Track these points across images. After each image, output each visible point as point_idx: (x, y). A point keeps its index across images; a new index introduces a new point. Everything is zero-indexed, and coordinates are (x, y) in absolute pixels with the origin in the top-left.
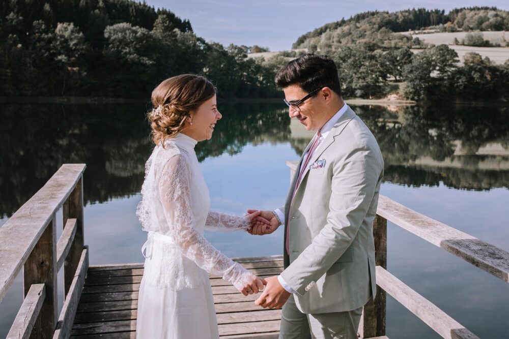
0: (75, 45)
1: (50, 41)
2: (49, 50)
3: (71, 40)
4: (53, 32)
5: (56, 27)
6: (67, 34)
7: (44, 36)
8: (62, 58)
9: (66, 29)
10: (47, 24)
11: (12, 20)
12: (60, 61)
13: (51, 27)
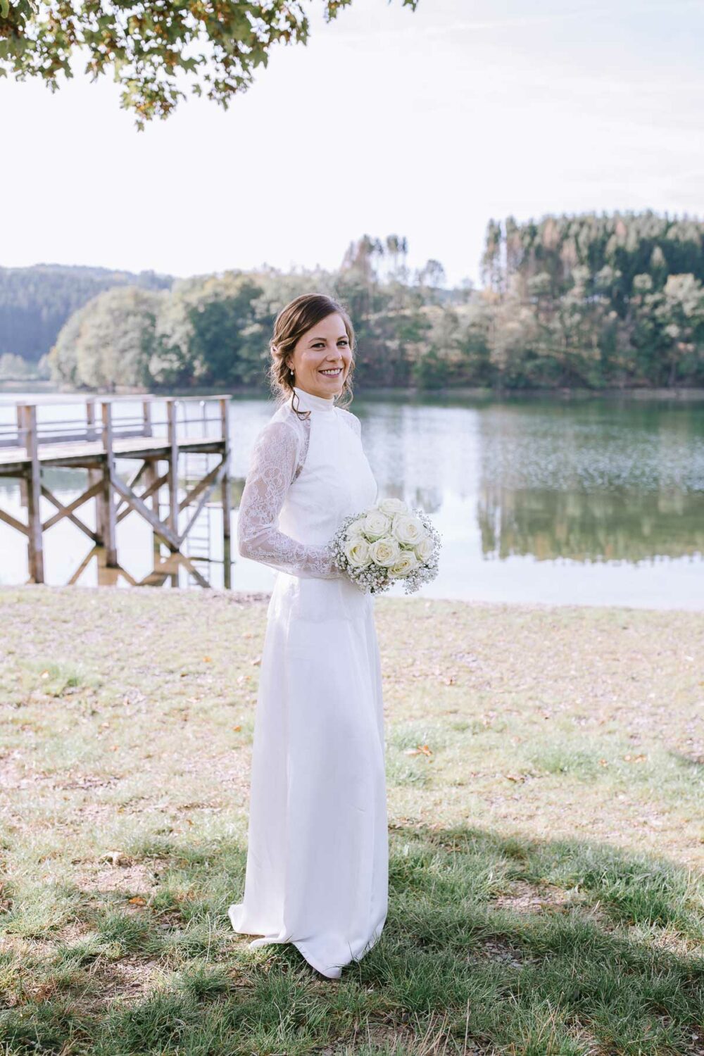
0: (694, 309)
1: (656, 305)
2: (653, 319)
3: (687, 301)
4: (662, 291)
5: (665, 282)
6: (681, 295)
7: (650, 299)
8: (673, 330)
9: (681, 286)
10: (655, 280)
11: (606, 278)
12: (668, 335)
13: (659, 282)
